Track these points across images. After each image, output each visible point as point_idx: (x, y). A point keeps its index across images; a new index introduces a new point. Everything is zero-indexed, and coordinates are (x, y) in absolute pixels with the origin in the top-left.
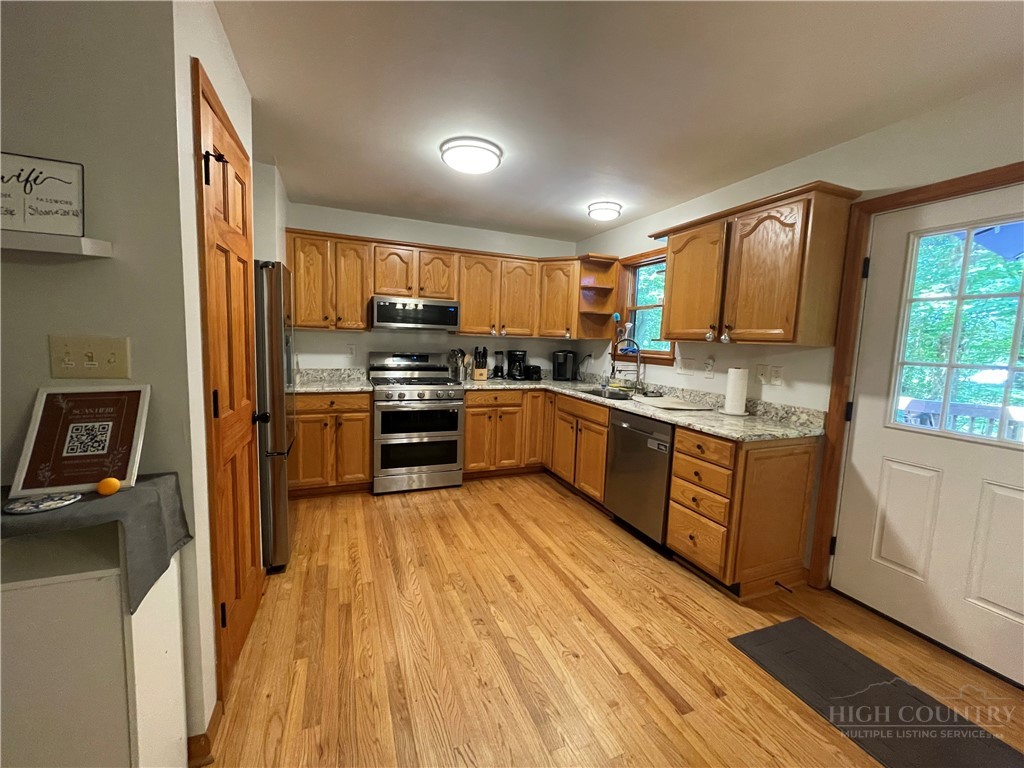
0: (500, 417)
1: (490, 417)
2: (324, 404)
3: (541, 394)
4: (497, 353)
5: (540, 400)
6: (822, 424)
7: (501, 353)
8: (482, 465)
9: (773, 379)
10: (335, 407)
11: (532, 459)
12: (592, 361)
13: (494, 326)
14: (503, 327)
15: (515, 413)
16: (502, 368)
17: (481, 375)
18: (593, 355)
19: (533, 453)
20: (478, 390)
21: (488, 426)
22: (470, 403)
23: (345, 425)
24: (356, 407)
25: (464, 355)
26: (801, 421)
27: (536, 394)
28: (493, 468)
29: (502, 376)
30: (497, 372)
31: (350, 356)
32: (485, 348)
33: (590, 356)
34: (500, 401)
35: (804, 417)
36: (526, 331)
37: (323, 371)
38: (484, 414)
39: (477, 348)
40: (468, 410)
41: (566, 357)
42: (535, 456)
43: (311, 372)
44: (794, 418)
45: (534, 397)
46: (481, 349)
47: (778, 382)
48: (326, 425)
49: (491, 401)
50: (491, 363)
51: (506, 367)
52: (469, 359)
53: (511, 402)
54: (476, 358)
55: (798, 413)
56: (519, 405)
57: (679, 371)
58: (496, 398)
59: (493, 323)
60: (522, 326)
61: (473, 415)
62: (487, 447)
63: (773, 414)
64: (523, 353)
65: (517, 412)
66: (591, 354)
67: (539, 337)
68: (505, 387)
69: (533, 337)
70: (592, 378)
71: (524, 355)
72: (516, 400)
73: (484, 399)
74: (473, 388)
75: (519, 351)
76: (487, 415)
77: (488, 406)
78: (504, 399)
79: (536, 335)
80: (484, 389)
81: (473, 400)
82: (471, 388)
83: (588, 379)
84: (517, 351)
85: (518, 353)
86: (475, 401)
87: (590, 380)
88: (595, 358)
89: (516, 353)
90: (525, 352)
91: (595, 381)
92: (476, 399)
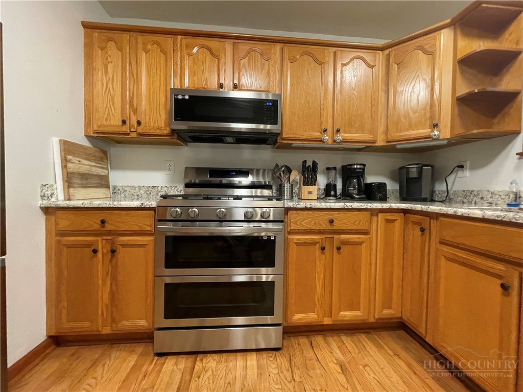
0: (339, 249)
1: (323, 249)
2: (93, 223)
3: (399, 217)
4: (328, 169)
5: (398, 225)
7: (335, 168)
8: (311, 317)
10: (108, 227)
11: (385, 312)
12: (467, 173)
13: (325, 131)
14: (338, 131)
15: (361, 243)
16: (335, 186)
17: (310, 193)
18: (467, 165)
19: (387, 304)
20: (306, 209)
21: (320, 262)
22: (293, 227)
23: (121, 252)
24: (136, 228)
25: (289, 170)
27: (389, 216)
28: (327, 321)
29: (335, 196)
30: (329, 191)
31: (168, 173)
32: (314, 162)
33: (461, 167)
34: (337, 226)
36: (367, 137)
37: (140, 188)
38: (314, 243)
39: (305, 162)
40: (291, 237)
41: (420, 172)
42: (390, 307)
43: (127, 189)
45: (388, 221)
46: (310, 163)
48: (95, 251)
49: (325, 226)
50: (322, 181)
51: (339, 186)
52: (295, 176)
53: (355, 227)
54: (303, 174)
56: (366, 233)
58: (332, 222)
59: (323, 127)
60: (361, 129)
61: (297, 244)
62: (319, 290)
64: (362, 167)
65: (363, 243)
66: (464, 164)
67: (386, 144)
68: (345, 206)
69: (376, 145)
70: (469, 197)
71: (364, 169)
72: (361, 224)
73: (313, 222)
74: (298, 206)
75: (357, 165)
76: (317, 245)
77: (319, 232)
78: (343, 223)
79: (380, 142)
80: (314, 207)
81: (298, 223)
82: (295, 206)
83: (459, 198)
84: (354, 165)
85: (355, 167)
86: (300, 224)
87: (464, 200)
88: (472, 168)
89: (353, 167)
90: (364, 165)
91: (478, 200)
92: (303, 221)
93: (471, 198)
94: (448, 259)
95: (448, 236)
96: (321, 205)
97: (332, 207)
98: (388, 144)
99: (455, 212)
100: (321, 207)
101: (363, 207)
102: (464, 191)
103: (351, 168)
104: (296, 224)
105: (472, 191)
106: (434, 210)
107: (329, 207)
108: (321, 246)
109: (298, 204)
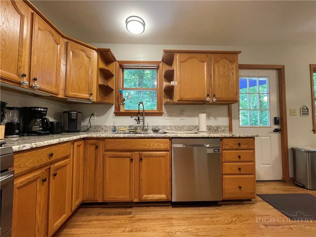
0: (55, 175)
3: (82, 142)
4: (9, 108)
5: (82, 148)
6: (229, 129)
9: (210, 117)
11: (77, 203)
12: (95, 118)
14: (35, 79)
18: (95, 114)
26: (222, 130)
27: (79, 143)
33: (93, 114)
34: (54, 157)
35: (223, 128)
36: (54, 90)
41: (77, 116)
44: (220, 129)
45: (78, 146)
47: (212, 118)
49: (45, 160)
53: (63, 155)
55: (221, 127)
56: (69, 156)
57: (166, 118)
58: (51, 155)
59: (22, 72)
61: (20, 188)
63: (213, 129)
64: (45, 110)
65: (67, 164)
66: (94, 113)
67: (64, 97)
68: (60, 141)
69: (58, 96)
70: (97, 128)
71: (46, 111)
72: (67, 152)
73: (36, 160)
74: (24, 149)
75: (41, 108)
76: (38, 181)
77: (41, 167)
78: (58, 154)
79: (61, 96)
80: (39, 146)
81: (22, 166)
82: (21, 149)
83: (92, 129)
84: (39, 108)
85: (40, 109)
86: (24, 165)
87: (95, 130)
88: (97, 116)
89: (37, 109)
90: (47, 109)
91: (101, 130)
92: (26, 162)
93: (98, 129)
94: (110, 157)
95: (109, 147)
96: (45, 143)
97: (52, 143)
98: (66, 98)
99: (113, 136)
100: (44, 145)
101: (69, 140)
102: (95, 126)
103: (35, 110)
104: (20, 167)
105: (98, 126)
106: (103, 136)
107: (50, 144)
108: (42, 179)
109: (24, 146)
